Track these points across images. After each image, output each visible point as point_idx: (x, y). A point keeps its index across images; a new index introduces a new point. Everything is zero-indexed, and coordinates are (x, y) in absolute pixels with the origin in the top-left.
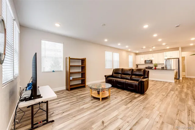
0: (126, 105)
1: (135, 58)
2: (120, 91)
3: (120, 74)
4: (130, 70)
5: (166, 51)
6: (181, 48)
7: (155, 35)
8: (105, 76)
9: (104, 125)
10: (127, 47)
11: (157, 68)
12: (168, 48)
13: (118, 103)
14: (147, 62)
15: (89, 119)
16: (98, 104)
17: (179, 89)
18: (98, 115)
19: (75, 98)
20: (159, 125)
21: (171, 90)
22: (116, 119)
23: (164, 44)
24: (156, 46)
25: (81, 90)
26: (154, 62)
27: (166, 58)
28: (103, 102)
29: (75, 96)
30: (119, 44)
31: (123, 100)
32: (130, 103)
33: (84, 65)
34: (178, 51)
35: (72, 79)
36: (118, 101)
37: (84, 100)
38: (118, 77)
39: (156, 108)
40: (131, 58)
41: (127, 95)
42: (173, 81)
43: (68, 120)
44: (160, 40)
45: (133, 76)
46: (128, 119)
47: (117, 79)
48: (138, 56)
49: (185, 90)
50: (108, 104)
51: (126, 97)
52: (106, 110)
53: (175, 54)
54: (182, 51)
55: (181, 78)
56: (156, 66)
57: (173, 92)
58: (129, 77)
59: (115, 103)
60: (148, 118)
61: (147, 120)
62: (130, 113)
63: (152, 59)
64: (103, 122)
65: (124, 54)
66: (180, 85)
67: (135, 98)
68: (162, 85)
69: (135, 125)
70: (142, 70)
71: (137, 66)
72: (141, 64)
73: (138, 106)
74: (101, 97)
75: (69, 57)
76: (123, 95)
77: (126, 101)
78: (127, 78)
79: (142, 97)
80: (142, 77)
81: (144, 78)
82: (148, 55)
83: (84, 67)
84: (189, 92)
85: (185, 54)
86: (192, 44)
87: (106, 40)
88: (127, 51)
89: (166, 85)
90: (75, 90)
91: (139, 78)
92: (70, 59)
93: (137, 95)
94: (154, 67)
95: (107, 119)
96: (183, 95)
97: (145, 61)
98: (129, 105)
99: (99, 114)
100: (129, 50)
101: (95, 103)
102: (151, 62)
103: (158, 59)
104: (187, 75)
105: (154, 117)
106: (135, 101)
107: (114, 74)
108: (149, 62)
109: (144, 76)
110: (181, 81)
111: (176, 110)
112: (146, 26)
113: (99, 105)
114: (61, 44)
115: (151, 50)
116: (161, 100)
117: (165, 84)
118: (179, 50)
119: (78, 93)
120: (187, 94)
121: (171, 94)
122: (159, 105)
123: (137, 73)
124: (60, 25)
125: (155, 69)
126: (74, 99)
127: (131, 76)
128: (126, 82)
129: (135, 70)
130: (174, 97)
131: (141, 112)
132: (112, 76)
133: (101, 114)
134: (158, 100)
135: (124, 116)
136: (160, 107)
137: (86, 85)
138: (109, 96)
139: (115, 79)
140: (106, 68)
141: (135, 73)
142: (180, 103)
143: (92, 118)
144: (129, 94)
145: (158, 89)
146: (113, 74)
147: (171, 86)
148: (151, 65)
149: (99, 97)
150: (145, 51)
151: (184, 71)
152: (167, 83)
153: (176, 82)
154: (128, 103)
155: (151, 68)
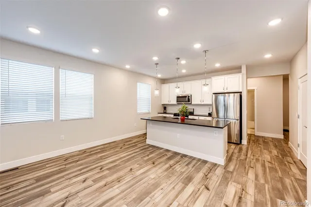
6: (247, 67)
12: (218, 65)
26: (194, 101)
34: (240, 75)
48: (166, 87)
53: (233, 82)
55: (245, 142)
71: (165, 108)
72: (170, 103)
82: (190, 82)
85: (254, 83)
97: (178, 97)
104: (258, 131)
108: (185, 99)
118: (242, 72)
151: (252, 118)
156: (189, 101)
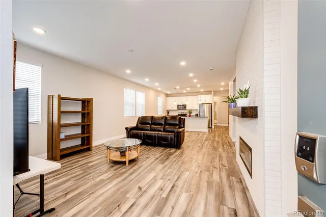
0: (162, 164)
1: (166, 101)
2: (150, 149)
3: (148, 124)
4: (163, 118)
5: (200, 95)
6: (214, 92)
7: (191, 75)
8: (126, 129)
9: (142, 190)
10: (157, 84)
11: (191, 115)
12: (202, 90)
13: (152, 163)
14: (179, 107)
15: (118, 189)
16: (124, 170)
17: (212, 139)
18: (129, 182)
19: (80, 170)
20: (198, 175)
21: (205, 140)
22: (155, 180)
23: (199, 86)
24: (191, 87)
25: (86, 156)
26: (188, 108)
27: (201, 103)
28: (131, 166)
29: (77, 166)
30: (147, 80)
31: (157, 158)
32: (167, 160)
33: (88, 110)
34: (211, 95)
35: (64, 137)
36: (153, 160)
37: (98, 169)
38: (146, 128)
39: (194, 160)
40: (161, 100)
41: (161, 152)
42: (206, 130)
43: (83, 201)
44: (195, 81)
45: (167, 127)
46: (169, 177)
47: (146, 132)
48: (170, 99)
49: (217, 139)
50: (139, 168)
51: (160, 154)
52: (139, 174)
53: (208, 99)
54: (215, 95)
55: (213, 127)
56: (190, 113)
57: (207, 142)
58: (161, 127)
59: (148, 164)
60: (188, 171)
61: (188, 173)
62: (169, 171)
63: (187, 103)
64: (140, 188)
65: (152, 94)
66: (212, 135)
67: (171, 154)
68: (197, 135)
69: (177, 180)
70: (178, 118)
71: (168, 112)
72: (172, 109)
73: (177, 161)
74: (127, 159)
75: (59, 96)
76: (156, 153)
77: (162, 159)
78: (159, 129)
79: (179, 152)
80: (177, 127)
81: (180, 128)
83: (88, 114)
84: (220, 140)
85: (217, 99)
86: (222, 89)
87: (128, 71)
88: (157, 91)
89: (201, 135)
90: (71, 157)
91: (174, 128)
92: (61, 98)
93: (173, 151)
94: (188, 114)
95: (143, 184)
96: (215, 144)
97: (178, 106)
98: (167, 163)
99: (132, 180)
100: (159, 89)
101: (118, 170)
102: (184, 107)
103: (192, 103)
104: (219, 123)
105: (193, 168)
106: (172, 157)
107: (139, 125)
108: (182, 107)
109: (180, 125)
110: (213, 130)
111: (211, 158)
112: (183, 63)
113: (127, 171)
114: (38, 67)
115: (184, 92)
116: (198, 152)
117: (199, 134)
119: (80, 161)
120: (218, 142)
121: (205, 145)
122: (196, 157)
123: (172, 122)
124: (45, 32)
125: (190, 116)
126: (78, 171)
127: (164, 127)
128: (159, 135)
129: (169, 118)
130: (208, 146)
131: (180, 167)
132: (136, 128)
133: (134, 180)
134: (194, 152)
135: (164, 175)
136: (197, 158)
137: (93, 145)
138: (137, 157)
139: (143, 132)
140: (125, 116)
141: (169, 122)
142: (213, 152)
143: (122, 187)
144: (164, 150)
145: (193, 141)
146: (137, 125)
147: (205, 136)
148: (184, 112)
149: (124, 160)
150: (178, 92)
151: (215, 118)
152: (202, 133)
153: (209, 131)
154: (165, 161)
155: (185, 115)
156: (185, 107)
